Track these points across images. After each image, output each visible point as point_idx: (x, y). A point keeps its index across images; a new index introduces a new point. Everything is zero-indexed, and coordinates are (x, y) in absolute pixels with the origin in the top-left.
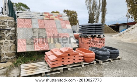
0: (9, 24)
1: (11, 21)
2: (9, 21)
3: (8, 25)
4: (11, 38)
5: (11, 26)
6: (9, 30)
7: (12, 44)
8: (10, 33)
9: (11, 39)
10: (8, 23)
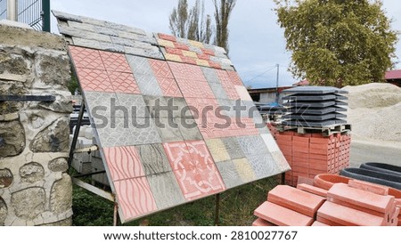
0: (48, 69)
1: (56, 54)
2: (47, 52)
3: (43, 78)
4: (55, 143)
5: (56, 82)
6: (47, 101)
7: (58, 175)
8: (52, 117)
9: (55, 149)
10: (44, 65)
